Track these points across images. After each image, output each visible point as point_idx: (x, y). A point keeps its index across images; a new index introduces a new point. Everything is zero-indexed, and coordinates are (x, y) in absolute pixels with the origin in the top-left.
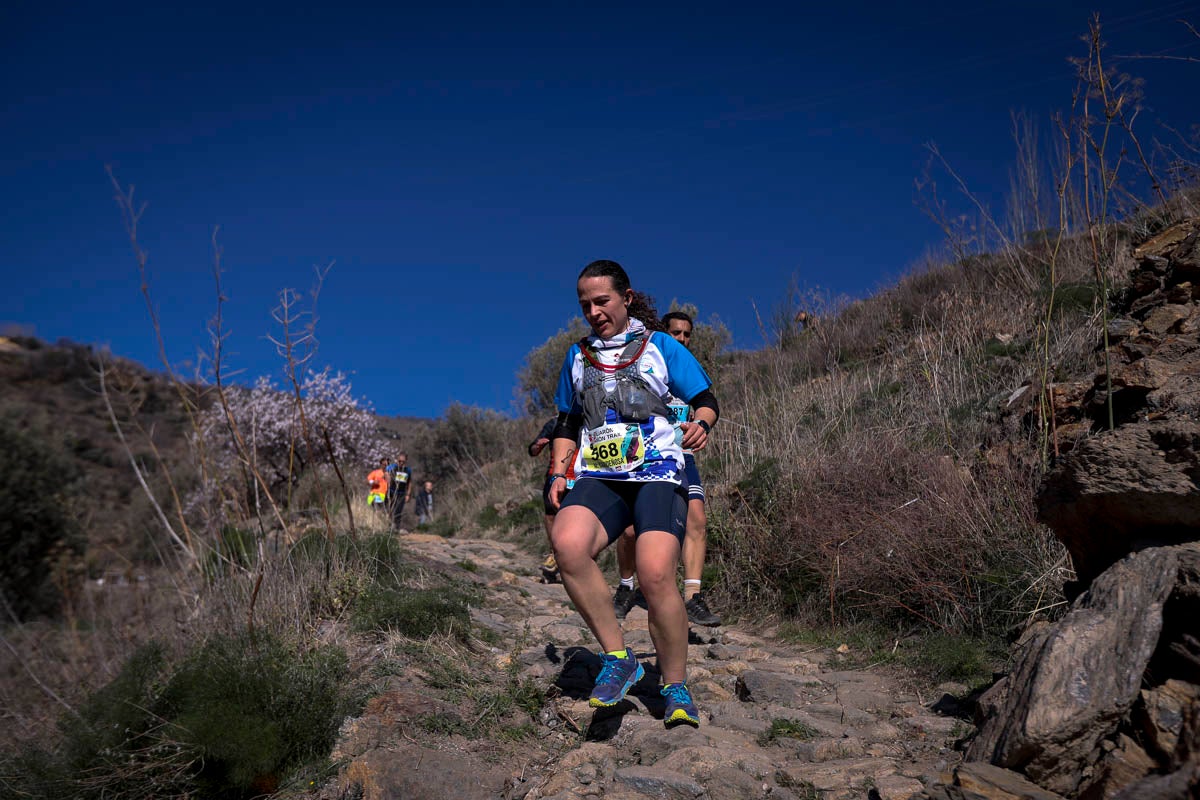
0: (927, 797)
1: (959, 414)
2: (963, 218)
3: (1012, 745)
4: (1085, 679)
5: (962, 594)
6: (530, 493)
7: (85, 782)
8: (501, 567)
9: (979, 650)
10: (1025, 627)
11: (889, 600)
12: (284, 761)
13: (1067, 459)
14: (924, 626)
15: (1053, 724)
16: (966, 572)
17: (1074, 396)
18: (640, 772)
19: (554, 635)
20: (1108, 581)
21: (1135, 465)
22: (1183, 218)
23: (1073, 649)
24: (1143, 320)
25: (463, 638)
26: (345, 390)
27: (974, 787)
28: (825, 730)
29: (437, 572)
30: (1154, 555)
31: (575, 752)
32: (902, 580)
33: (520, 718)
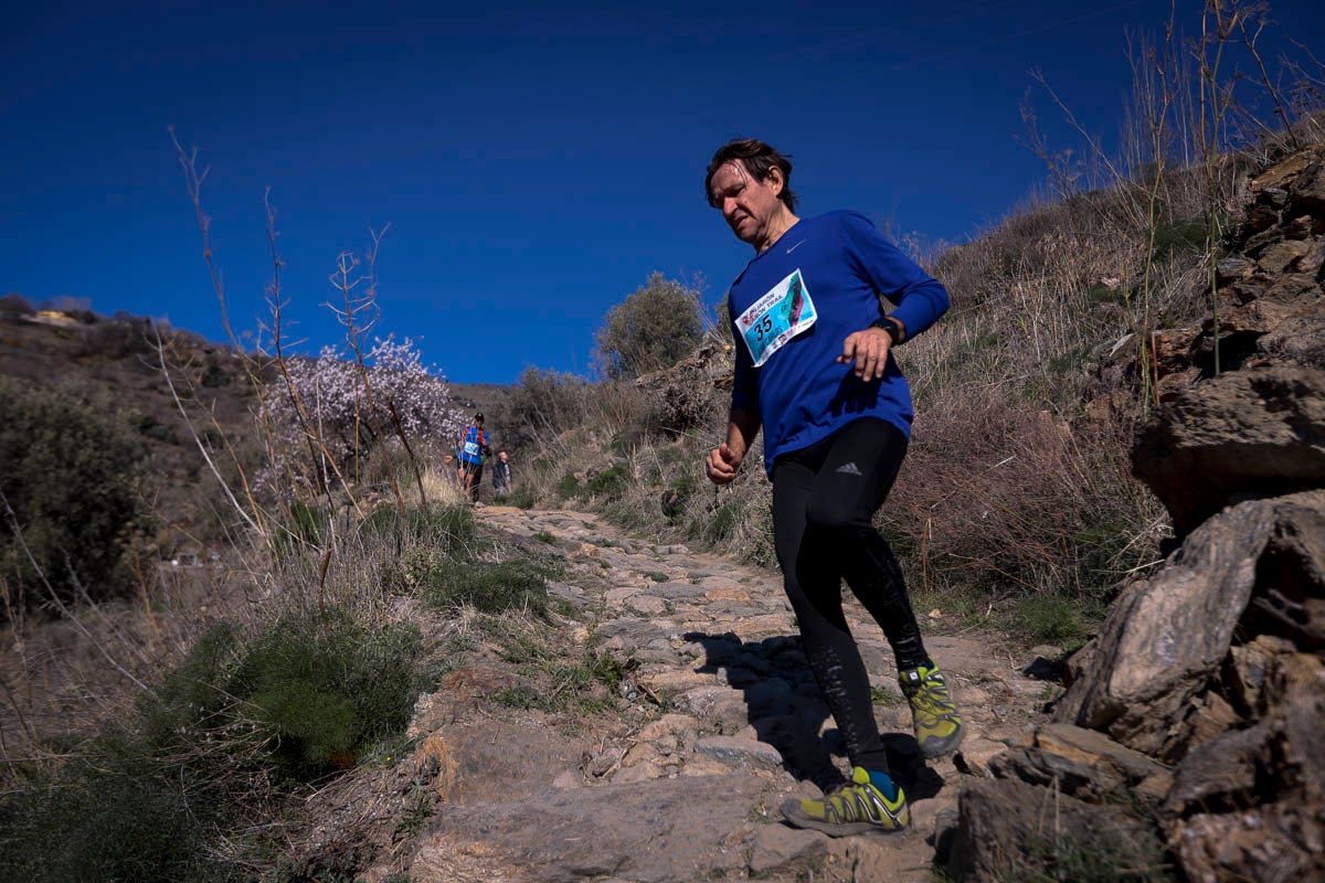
0: (1005, 758)
1: (1060, 366)
2: (1069, 152)
3: (1096, 706)
4: (1172, 637)
5: (1059, 555)
6: (610, 461)
7: (165, 759)
8: (581, 539)
9: (1074, 612)
10: (1122, 588)
11: (983, 562)
12: (360, 738)
13: (1162, 411)
14: (1019, 588)
15: (1138, 684)
16: (1063, 532)
17: (1182, 344)
18: (721, 742)
19: (636, 607)
20: (1202, 537)
21: (1234, 416)
22: (1306, 144)
23: (1161, 607)
24: (1258, 259)
25: (540, 612)
26: (413, 358)
27: (1052, 747)
29: (514, 545)
30: (1249, 509)
31: (655, 723)
32: (997, 542)
33: (599, 691)
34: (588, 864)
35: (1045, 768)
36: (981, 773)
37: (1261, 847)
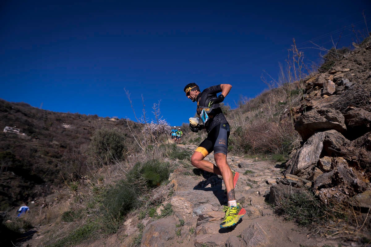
0: (279, 180)
1: (275, 115)
2: (272, 81)
3: (295, 170)
4: (308, 157)
7: (130, 184)
9: (283, 156)
10: (292, 151)
11: (265, 149)
12: (161, 180)
14: (272, 153)
15: (303, 166)
16: (279, 142)
17: (297, 109)
20: (311, 139)
21: (314, 117)
23: (305, 152)
24: (309, 94)
26: (165, 122)
27: (289, 178)
28: (256, 172)
30: (320, 133)
32: (267, 145)
34: (202, 202)
35: (287, 182)
36: (271, 184)
37: (336, 194)
